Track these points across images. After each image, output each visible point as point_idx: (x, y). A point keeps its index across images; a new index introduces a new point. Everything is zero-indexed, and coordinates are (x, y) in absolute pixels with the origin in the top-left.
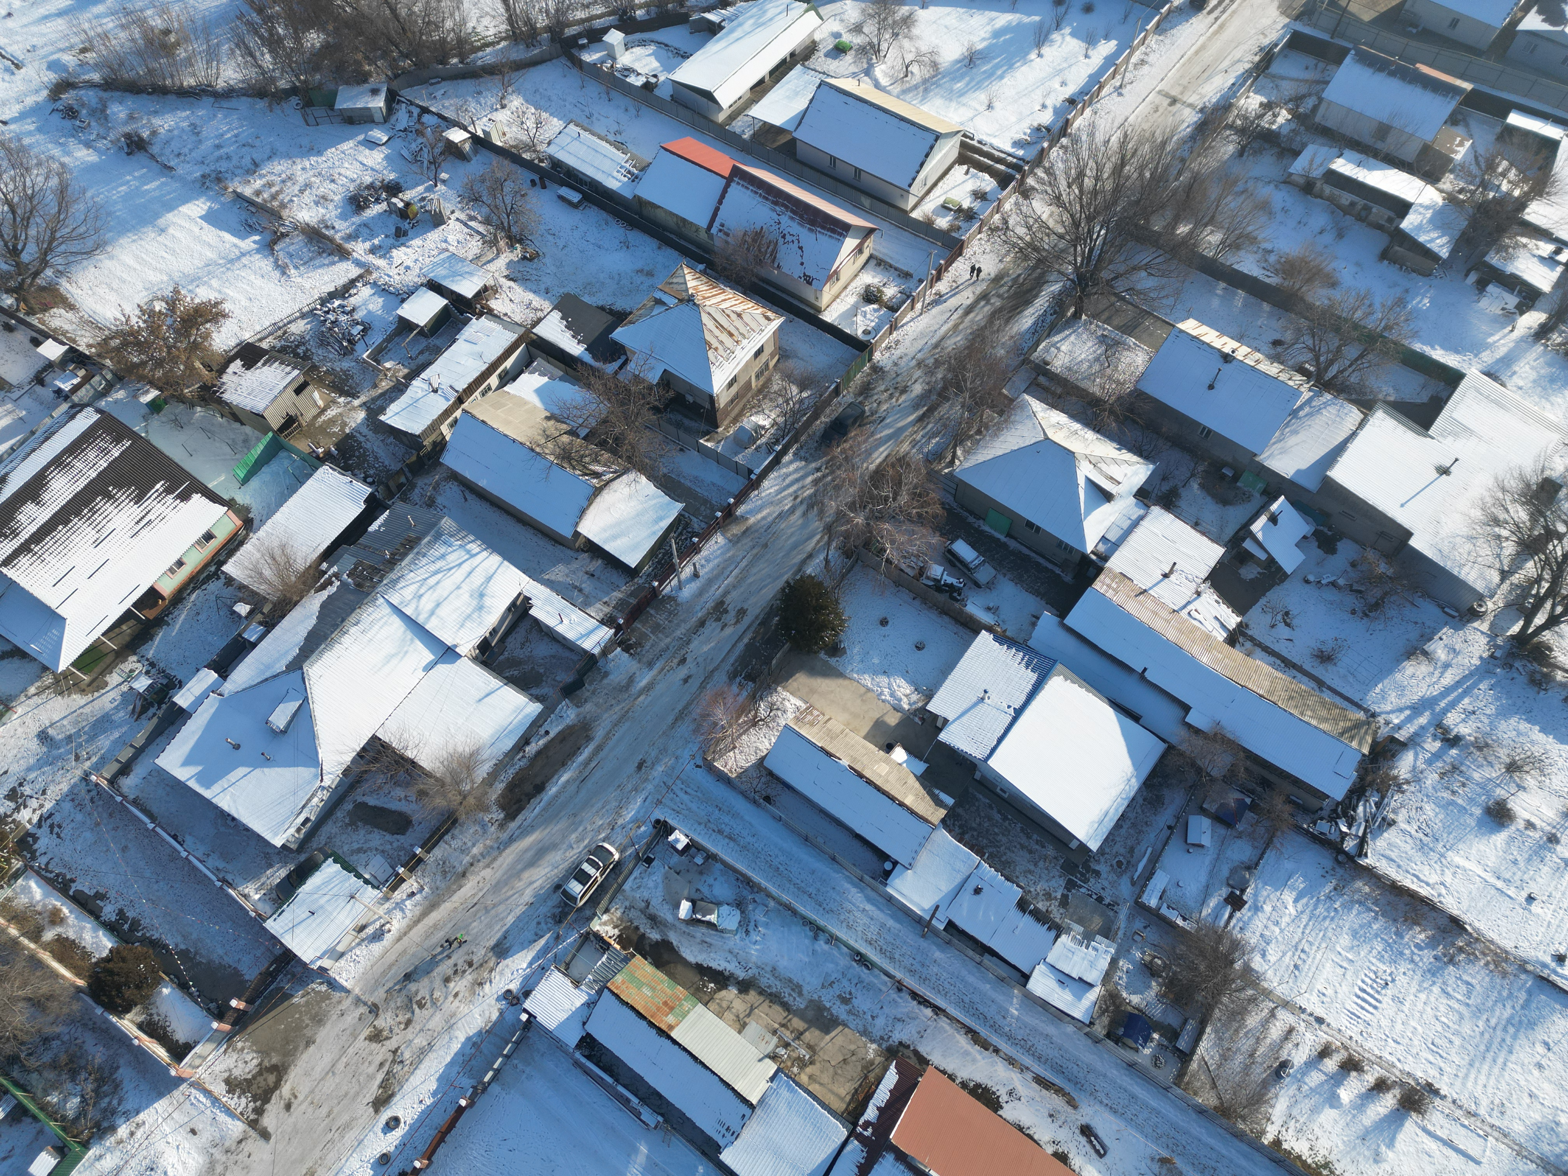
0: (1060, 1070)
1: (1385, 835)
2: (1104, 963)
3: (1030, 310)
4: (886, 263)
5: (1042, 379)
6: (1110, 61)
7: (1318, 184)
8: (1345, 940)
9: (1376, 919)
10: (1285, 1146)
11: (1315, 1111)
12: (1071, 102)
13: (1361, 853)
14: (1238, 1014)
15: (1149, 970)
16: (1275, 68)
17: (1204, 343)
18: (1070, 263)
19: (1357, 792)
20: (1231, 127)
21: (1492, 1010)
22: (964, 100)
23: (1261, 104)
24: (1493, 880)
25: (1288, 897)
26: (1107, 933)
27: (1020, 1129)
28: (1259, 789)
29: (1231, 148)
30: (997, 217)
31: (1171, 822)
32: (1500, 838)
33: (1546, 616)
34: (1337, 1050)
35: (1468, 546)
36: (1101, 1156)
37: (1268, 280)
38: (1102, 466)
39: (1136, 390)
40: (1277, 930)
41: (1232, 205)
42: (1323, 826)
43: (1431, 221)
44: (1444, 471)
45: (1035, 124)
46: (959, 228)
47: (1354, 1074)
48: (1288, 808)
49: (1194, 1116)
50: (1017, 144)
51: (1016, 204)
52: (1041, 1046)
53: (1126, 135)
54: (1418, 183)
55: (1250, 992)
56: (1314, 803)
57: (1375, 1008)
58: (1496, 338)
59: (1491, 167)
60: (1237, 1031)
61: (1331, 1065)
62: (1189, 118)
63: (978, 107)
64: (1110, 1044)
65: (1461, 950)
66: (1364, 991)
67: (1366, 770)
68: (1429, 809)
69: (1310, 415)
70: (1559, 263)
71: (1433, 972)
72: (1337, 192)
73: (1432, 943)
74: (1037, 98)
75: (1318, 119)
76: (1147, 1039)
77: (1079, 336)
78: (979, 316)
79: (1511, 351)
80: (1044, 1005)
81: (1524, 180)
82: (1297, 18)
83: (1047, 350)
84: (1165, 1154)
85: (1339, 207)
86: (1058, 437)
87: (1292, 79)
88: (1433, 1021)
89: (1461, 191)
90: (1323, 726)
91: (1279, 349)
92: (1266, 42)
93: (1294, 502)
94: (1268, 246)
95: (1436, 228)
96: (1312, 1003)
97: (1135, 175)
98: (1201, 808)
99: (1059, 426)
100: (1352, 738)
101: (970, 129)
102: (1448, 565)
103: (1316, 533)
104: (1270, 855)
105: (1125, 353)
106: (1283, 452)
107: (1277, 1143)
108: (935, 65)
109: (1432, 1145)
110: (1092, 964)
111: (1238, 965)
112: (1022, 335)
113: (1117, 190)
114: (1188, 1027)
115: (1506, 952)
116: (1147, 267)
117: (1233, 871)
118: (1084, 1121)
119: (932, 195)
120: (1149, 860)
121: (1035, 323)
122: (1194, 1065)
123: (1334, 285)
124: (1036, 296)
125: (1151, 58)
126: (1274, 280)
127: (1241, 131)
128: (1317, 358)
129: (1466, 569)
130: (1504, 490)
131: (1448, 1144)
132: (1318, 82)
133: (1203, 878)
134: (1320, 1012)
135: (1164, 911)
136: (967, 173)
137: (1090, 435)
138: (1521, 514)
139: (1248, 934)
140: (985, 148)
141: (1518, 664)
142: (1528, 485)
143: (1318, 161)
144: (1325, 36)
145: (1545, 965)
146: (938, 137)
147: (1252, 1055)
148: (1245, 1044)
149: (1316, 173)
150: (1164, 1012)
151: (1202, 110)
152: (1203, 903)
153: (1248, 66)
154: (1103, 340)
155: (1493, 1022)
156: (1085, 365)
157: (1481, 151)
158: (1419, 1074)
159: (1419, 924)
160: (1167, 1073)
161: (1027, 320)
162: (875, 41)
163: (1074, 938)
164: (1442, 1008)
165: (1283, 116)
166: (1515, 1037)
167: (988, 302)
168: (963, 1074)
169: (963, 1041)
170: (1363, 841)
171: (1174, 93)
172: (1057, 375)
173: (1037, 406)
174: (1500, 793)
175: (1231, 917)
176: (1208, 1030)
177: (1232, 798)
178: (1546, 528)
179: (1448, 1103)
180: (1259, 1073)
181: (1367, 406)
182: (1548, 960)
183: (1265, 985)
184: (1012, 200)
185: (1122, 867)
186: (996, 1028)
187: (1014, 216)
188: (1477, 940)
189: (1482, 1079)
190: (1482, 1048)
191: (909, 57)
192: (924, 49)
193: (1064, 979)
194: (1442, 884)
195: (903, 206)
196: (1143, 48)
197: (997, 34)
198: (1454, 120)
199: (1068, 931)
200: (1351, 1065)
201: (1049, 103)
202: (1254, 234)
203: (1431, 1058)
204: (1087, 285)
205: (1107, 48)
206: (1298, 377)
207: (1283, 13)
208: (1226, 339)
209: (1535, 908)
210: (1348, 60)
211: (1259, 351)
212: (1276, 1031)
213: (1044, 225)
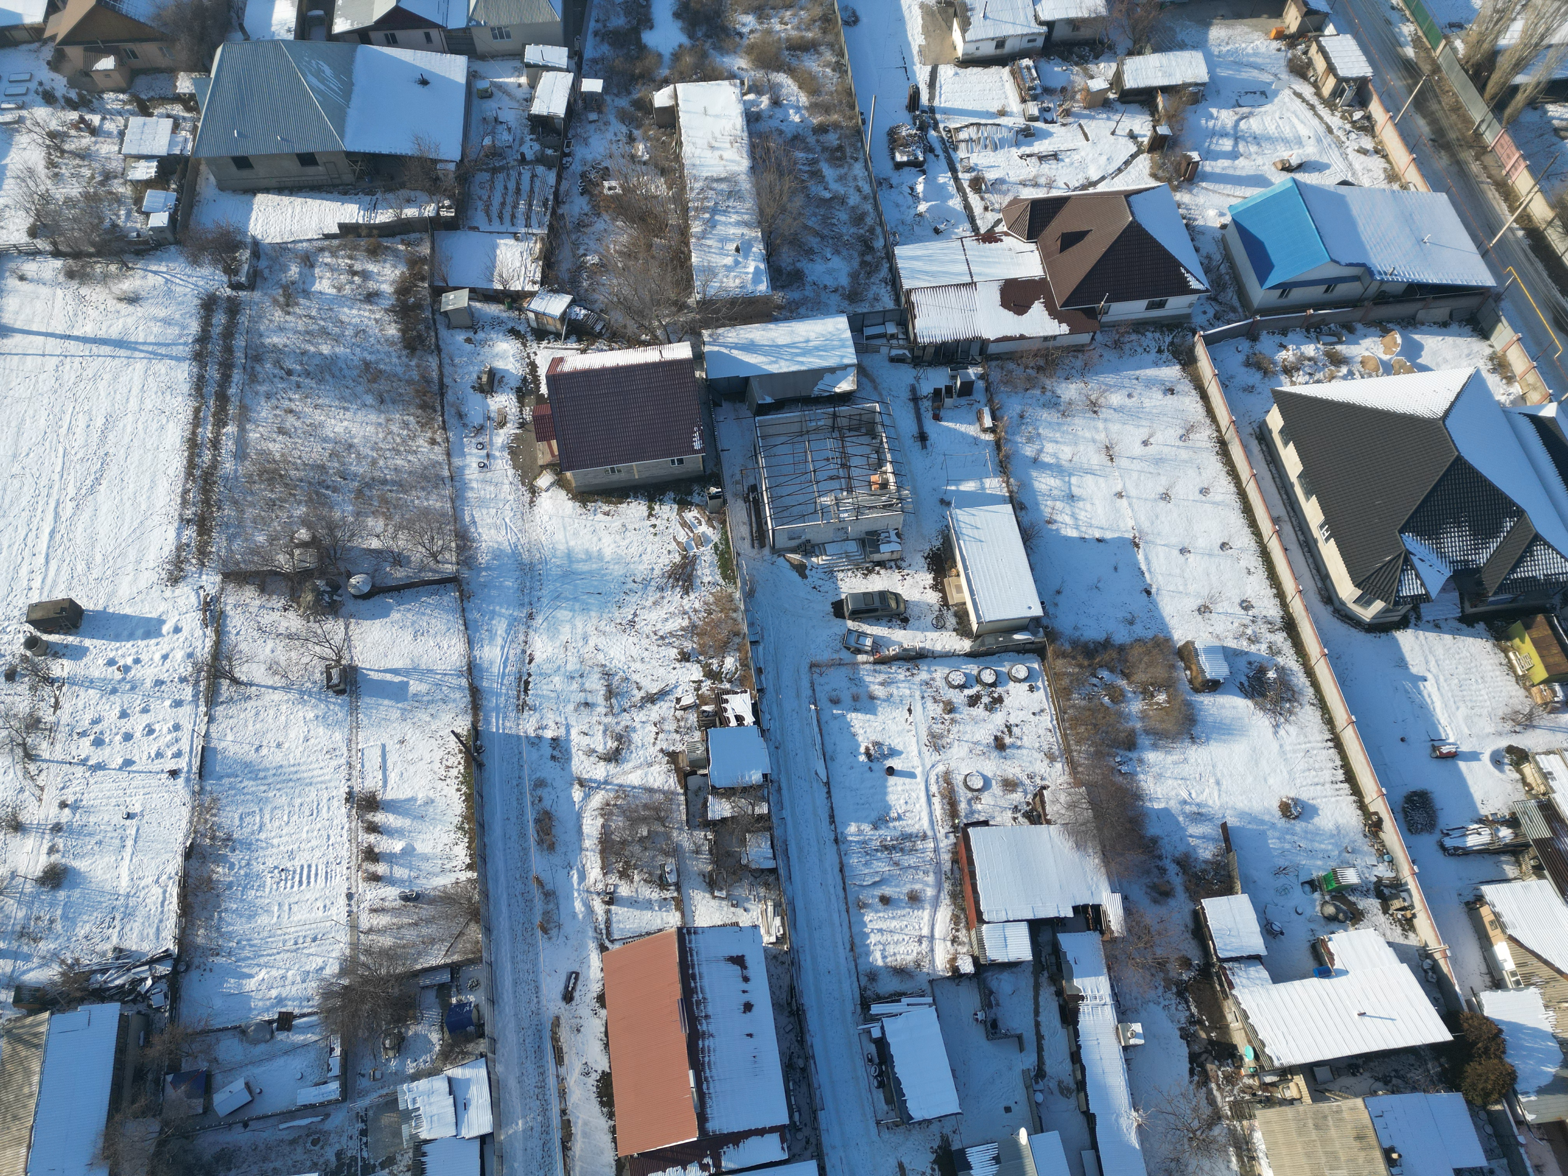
0: (539, 1051)
1: (134, 948)
2: (423, 1084)
8: (263, 920)
9: (226, 910)
10: (468, 861)
11: (426, 858)
13: (167, 955)
14: (388, 954)
15: (401, 1045)
19: (101, 995)
21: (253, 793)
24: (129, 849)
25: (251, 985)
26: (392, 1103)
27: (607, 1045)
28: (150, 1077)
31: (239, 1128)
32: (80, 865)
34: (366, 871)
36: (577, 974)
40: (290, 973)
42: (157, 1000)
47: (376, 850)
48: (156, 1039)
49: (495, 932)
52: (532, 1081)
55: (362, 958)
56: (135, 1023)
57: (309, 866)
60: (404, 947)
61: (381, 869)
64: (487, 1029)
65: (213, 838)
66: (301, 882)
67: (69, 1003)
68: (81, 931)
71: (248, 846)
73: (221, 860)
76: (461, 1005)
80: (496, 1105)
84: (539, 933)
88: (291, 824)
90: (36, 1066)
96: (339, 911)
98: (205, 1112)
100: (36, 1035)
104: (217, 1024)
107: (469, 867)
109: (393, 777)
110: (431, 1093)
111: (345, 982)
114: (428, 982)
115: (193, 808)
117: (256, 1042)
118: (562, 1004)
120: (293, 1118)
122: (456, 958)
131: (384, 767)
133: (280, 1062)
134: (342, 901)
135: (336, 1071)
139: (310, 992)
145: (188, 780)
147: (416, 924)
148: (410, 935)
150: (429, 1008)
152: (305, 1045)
155: (263, 788)
158: (344, 810)
159: (210, 879)
160: (478, 972)
163: (417, 1126)
164: (277, 824)
166: (266, 769)
168: (603, 1124)
169: (578, 1146)
170: (152, 962)
174: (29, 888)
175: (303, 1015)
176: (419, 967)
177: (174, 1093)
179: (353, 782)
180: (427, 910)
182: (181, 781)
183: (348, 952)
185: (317, 1138)
186: (546, 1129)
188: (195, 832)
189: (315, 773)
190: (291, 784)
193: (460, 1106)
194: (157, 882)
199: (414, 1137)
200: (371, 855)
203: (325, 809)
209: (137, 809)
212: (383, 920)
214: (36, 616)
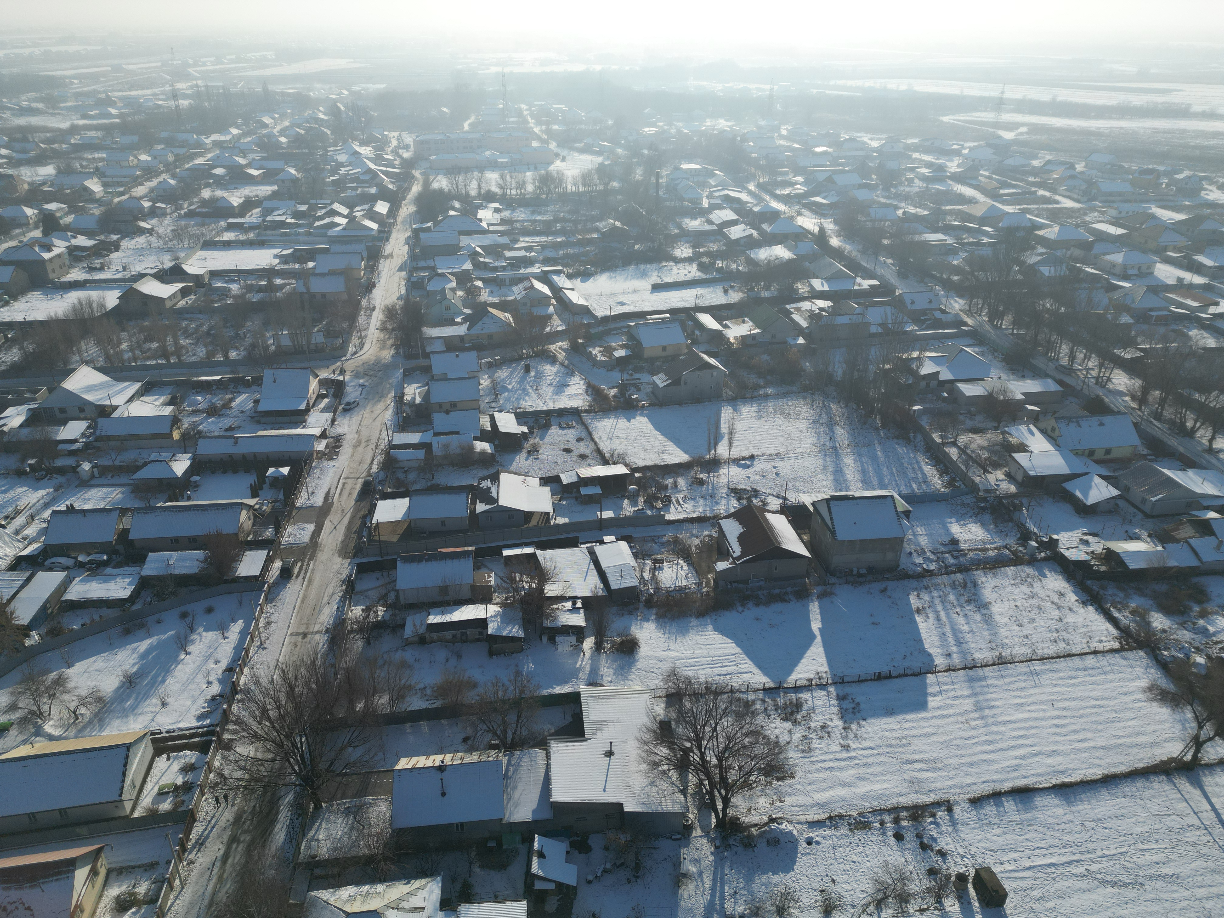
3: (279, 826)
4: (126, 868)
5: (317, 872)
6: (244, 633)
7: (427, 636)
12: (230, 670)
16: (358, 587)
17: (420, 768)
18: (291, 774)
20: (352, 631)
22: (139, 710)
23: (363, 610)
29: (360, 643)
30: (212, 776)
33: (720, 800)
35: (655, 789)
37: (434, 706)
38: (404, 904)
39: (393, 831)
41: (383, 674)
43: (502, 622)
44: (609, 754)
45: (209, 697)
46: (183, 802)
50: (200, 718)
51: (223, 758)
53: (283, 671)
54: (482, 606)
58: (580, 663)
59: (513, 580)
62: (321, 640)
63: (153, 709)
69: (515, 771)
70: (579, 608)
72: (440, 634)
74: (201, 680)
75: (402, 601)
77: (328, 822)
78: (237, 857)
79: (592, 665)
81: (533, 578)
82: (355, 556)
83: (308, 847)
85: (448, 641)
86: (356, 907)
87: (372, 589)
89: (507, 599)
91: (470, 742)
92: (344, 576)
93: (544, 834)
94: (422, 686)
95: (508, 624)
97: (305, 691)
99: (352, 898)
101: (155, 727)
102: (653, 809)
103: (572, 845)
105: (370, 810)
106: (517, 805)
108: (100, 700)
112: (282, 849)
113: (297, 707)
116: (349, 744)
119: (145, 792)
121: (288, 834)
123: (475, 685)
124: (277, 813)
125: (273, 618)
126: (438, 704)
127: (360, 631)
128: (495, 734)
129: (664, 804)
130: (645, 743)
132: (389, 583)
136: (168, 759)
137: (380, 888)
138: (663, 751)
140: (175, 734)
141: (731, 842)
142: (655, 732)
143: (418, 623)
144: (379, 559)
146: (128, 747)
149: (422, 630)
151: (327, 631)
153: (340, 594)
154: (347, 812)
156: (346, 838)
157: (502, 575)
161: (280, 834)
162: (34, 708)
165: (381, 611)
167: (239, 842)
171: (302, 630)
172: (327, 861)
173: (324, 895)
178: (681, 750)
181: (543, 744)
184: (219, 756)
187: (226, 767)
191: (73, 706)
192: (83, 693)
195: (122, 814)
196: (264, 615)
197: (143, 656)
198: (477, 567)
201: (211, 679)
202: (408, 683)
204: (313, 782)
205: (236, 628)
206: (493, 752)
207: (344, 558)
208: (432, 757)
210: (399, 564)
211: (458, 752)
213: (254, 760)
214: (983, 874)
